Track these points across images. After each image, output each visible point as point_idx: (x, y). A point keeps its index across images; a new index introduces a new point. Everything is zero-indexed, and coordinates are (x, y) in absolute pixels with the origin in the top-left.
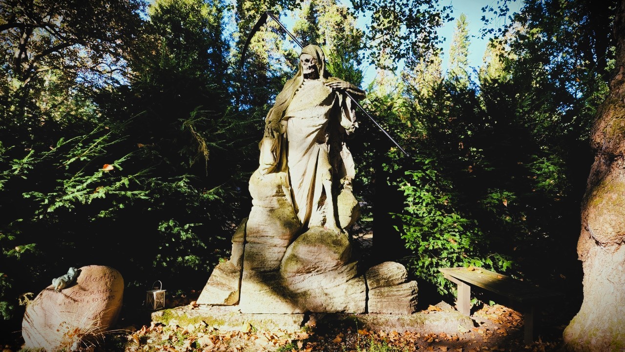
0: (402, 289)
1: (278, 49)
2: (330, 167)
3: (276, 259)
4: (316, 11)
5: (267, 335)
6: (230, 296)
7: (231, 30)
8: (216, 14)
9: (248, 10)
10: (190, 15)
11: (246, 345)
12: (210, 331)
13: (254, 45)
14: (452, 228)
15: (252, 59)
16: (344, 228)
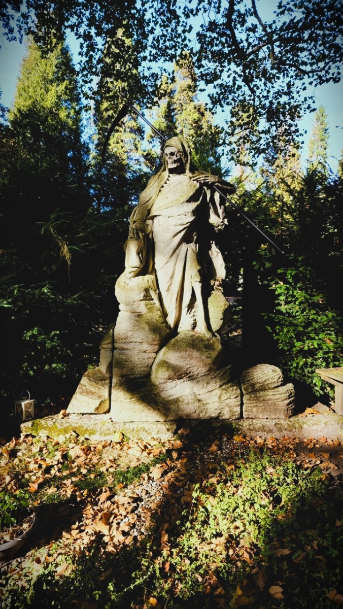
0: (278, 393)
1: (137, 149)
2: (199, 268)
3: (146, 365)
4: (174, 110)
5: (140, 445)
6: (100, 404)
7: (89, 132)
8: (75, 117)
9: (107, 110)
10: (49, 119)
11: (119, 456)
12: (81, 441)
13: (113, 147)
14: (328, 327)
15: (112, 161)
16: (216, 331)
